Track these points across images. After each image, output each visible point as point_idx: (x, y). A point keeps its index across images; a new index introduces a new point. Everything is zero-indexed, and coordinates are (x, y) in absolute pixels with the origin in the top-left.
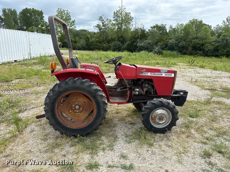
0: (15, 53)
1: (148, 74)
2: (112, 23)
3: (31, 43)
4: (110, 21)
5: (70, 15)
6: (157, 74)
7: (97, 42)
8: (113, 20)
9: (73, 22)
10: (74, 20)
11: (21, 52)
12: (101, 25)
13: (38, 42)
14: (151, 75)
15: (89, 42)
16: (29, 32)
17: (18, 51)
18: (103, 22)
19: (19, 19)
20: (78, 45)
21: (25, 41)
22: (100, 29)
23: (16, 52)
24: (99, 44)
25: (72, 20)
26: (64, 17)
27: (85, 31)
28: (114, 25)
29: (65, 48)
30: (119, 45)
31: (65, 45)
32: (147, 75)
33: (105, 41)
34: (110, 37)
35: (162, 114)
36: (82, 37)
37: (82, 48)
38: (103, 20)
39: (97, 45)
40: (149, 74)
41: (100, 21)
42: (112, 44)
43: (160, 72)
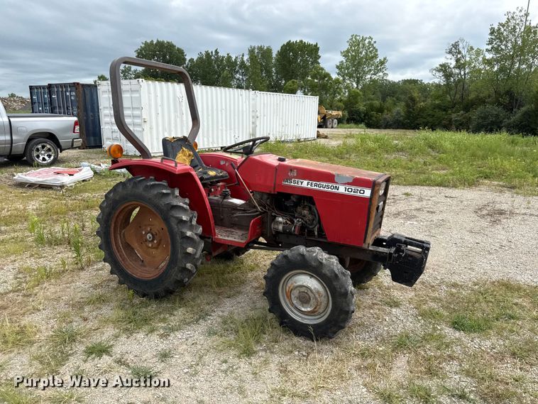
0: (224, 132)
1: (302, 183)
2: (484, 59)
3: (258, 114)
4: (478, 53)
5: (374, 48)
6: (324, 187)
7: (434, 109)
8: (487, 50)
9: (382, 63)
10: (385, 59)
11: (235, 131)
12: (452, 66)
13: (274, 112)
14: (309, 186)
15: (413, 110)
16: (257, 91)
17: (230, 129)
18: (459, 56)
19: (275, 65)
20: (386, 116)
21: (245, 109)
22: (448, 75)
23: (226, 131)
24: (439, 113)
25: (381, 57)
26: (361, 53)
27: (415, 82)
28: (489, 62)
29: (352, 125)
30: (497, 116)
31: (355, 117)
32: (300, 185)
33: (457, 106)
34: (472, 96)
35: (304, 286)
36: (403, 97)
37: (395, 123)
38: (460, 53)
39: (433, 116)
40: (305, 184)
41: (449, 56)
42: (475, 114)
43: (333, 181)
